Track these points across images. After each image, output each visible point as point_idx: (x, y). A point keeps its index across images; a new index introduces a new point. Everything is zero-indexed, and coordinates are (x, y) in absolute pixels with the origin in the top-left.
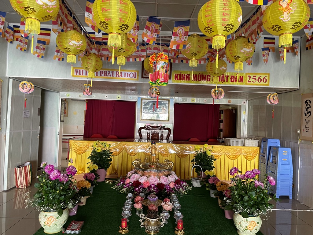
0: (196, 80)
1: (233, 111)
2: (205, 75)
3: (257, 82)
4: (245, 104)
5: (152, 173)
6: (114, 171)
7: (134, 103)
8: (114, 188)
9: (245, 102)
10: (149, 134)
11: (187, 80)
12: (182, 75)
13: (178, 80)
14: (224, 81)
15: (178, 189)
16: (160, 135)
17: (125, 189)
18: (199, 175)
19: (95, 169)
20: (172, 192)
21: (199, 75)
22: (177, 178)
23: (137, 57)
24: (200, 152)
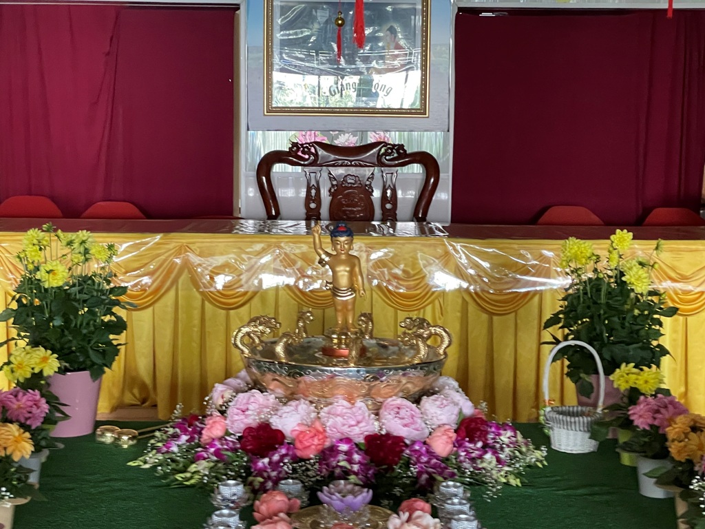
5: (337, 386)
6: (136, 391)
8: (145, 462)
10: (318, 190)
15: (473, 460)
16: (377, 194)
17: (202, 467)
18: (586, 391)
19: (41, 372)
20: (440, 474)
22: (468, 408)
24: (591, 275)
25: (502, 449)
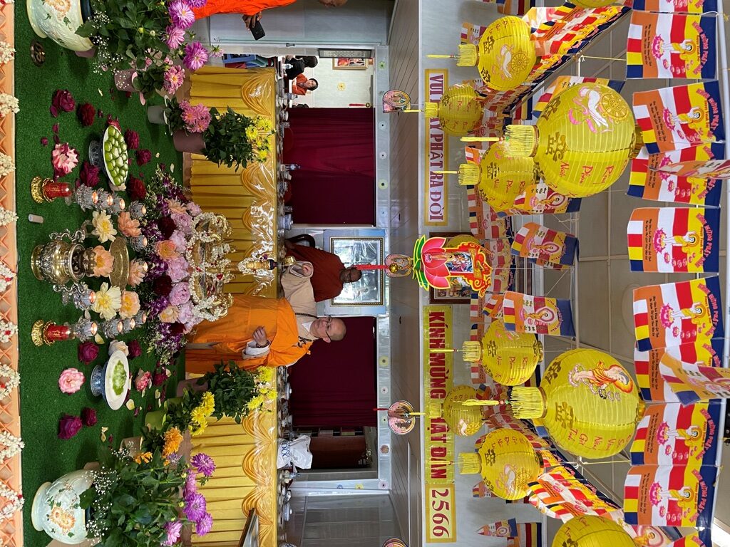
0: (431, 364)
1: (362, 458)
2: (444, 386)
3: (432, 512)
4: (380, 487)
7: (370, 219)
9: (386, 487)
11: (431, 341)
12: (443, 330)
13: (431, 320)
14: (432, 432)
15: (160, 329)
21: (444, 369)
22: (188, 327)
23: (480, 219)
24: (255, 381)
25: (167, 343)
